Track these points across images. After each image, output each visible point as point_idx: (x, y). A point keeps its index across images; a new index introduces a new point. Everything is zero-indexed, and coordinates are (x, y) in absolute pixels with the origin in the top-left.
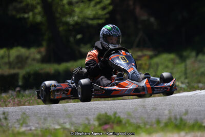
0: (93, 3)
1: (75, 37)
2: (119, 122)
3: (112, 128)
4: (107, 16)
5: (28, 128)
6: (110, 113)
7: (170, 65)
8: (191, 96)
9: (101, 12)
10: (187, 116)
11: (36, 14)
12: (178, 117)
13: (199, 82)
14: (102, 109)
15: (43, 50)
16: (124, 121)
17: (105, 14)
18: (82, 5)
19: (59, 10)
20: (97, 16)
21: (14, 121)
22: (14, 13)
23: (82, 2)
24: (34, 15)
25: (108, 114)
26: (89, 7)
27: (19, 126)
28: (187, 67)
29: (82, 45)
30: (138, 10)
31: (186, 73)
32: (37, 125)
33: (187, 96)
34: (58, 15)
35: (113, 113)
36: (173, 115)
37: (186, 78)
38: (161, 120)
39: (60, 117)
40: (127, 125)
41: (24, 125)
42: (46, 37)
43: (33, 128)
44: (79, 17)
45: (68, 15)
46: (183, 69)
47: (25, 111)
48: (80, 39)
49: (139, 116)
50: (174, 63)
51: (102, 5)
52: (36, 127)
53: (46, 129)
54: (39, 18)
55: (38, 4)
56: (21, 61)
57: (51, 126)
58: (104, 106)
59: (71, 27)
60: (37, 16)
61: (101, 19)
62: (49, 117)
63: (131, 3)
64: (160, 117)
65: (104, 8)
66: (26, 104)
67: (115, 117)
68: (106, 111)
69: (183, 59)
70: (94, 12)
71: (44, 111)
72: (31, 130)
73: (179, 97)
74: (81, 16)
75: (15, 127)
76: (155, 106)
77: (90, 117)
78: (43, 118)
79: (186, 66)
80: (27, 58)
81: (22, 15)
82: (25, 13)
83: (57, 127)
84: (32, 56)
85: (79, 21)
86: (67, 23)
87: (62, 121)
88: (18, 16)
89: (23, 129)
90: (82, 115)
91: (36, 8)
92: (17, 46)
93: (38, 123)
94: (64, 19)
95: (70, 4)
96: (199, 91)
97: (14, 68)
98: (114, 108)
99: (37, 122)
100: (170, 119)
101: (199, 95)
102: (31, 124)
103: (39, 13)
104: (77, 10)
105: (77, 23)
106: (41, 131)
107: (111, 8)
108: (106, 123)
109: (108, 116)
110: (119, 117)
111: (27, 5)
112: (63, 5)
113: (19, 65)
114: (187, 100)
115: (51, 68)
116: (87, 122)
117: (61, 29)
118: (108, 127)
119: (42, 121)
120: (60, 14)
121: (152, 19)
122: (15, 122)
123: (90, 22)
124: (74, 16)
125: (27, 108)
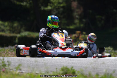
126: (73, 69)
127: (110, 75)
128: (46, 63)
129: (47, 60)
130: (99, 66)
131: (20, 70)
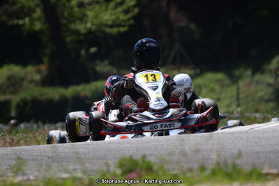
0: (112, 5)
1: (87, 50)
2: (149, 169)
3: (140, 176)
4: (132, 22)
5: (25, 178)
6: (137, 157)
7: (217, 87)
8: (246, 132)
9: (122, 17)
10: (241, 160)
11: (35, 20)
12: (230, 161)
13: (257, 111)
14: (125, 150)
15: (43, 68)
16: (155, 167)
17: (129, 20)
18: (97, 7)
19: (66, 14)
20: (117, 22)
21: (6, 167)
22: (4, 18)
23: (98, 3)
24: (32, 20)
25: (134, 158)
26: (107, 10)
27: (12, 174)
28: (240, 91)
29: (98, 62)
30: (173, 14)
31: (238, 99)
32: (37, 174)
33: (241, 132)
34: (64, 21)
35: (140, 156)
36: (222, 158)
37: (238, 106)
38: (205, 165)
39: (69, 162)
40: (160, 173)
41: (20, 173)
42: (48, 51)
43: (32, 178)
44: (93, 24)
45: (78, 21)
46: (235, 93)
47: (20, 153)
48: (95, 54)
49: (175, 160)
50: (223, 85)
51: (124, 7)
52: (35, 176)
53: (50, 179)
54: (38, 26)
55: (37, 5)
56: (14, 84)
57: (55, 173)
58: (128, 145)
59: (82, 37)
60: (36, 22)
61: (123, 26)
62: (54, 161)
63: (164, 4)
64: (205, 161)
65: (126, 12)
66: (22, 142)
67: (144, 162)
68: (130, 152)
69: (234, 80)
70: (114, 17)
71: (46, 154)
72: (28, 180)
73: (229, 133)
74: (96, 22)
75: (8, 176)
76: (197, 145)
77: (109, 161)
78: (44, 163)
79: (238, 89)
80: (22, 79)
81: (15, 22)
82: (19, 18)
83: (65, 176)
84: (29, 77)
85: (93, 28)
86: (76, 32)
87: (71, 167)
88: (10, 23)
89: (18, 179)
90: (99, 159)
91: (34, 11)
92: (9, 63)
93: (38, 171)
94: (72, 26)
95: (81, 5)
96: (258, 125)
97: (4, 93)
98: (142, 149)
99: (37, 169)
100: (218, 164)
101: (257, 131)
102: (28, 172)
103: (39, 19)
104: (90, 14)
105: (90, 32)
106: (42, 181)
107: (136, 10)
108: (131, 171)
109: (134, 161)
110: (149, 162)
111: (22, 8)
112: (72, 8)
113: (12, 89)
114: (241, 138)
115: (55, 93)
116: (105, 169)
117: (68, 39)
118: (134, 175)
119: (44, 167)
120: (66, 19)
121: (193, 26)
122: (7, 169)
123: (108, 30)
124: (86, 23)
125: (23, 149)
126: (147, 160)
127: (230, 166)
128: (85, 154)
129: (87, 146)
130: (210, 150)
131: (24, 174)
